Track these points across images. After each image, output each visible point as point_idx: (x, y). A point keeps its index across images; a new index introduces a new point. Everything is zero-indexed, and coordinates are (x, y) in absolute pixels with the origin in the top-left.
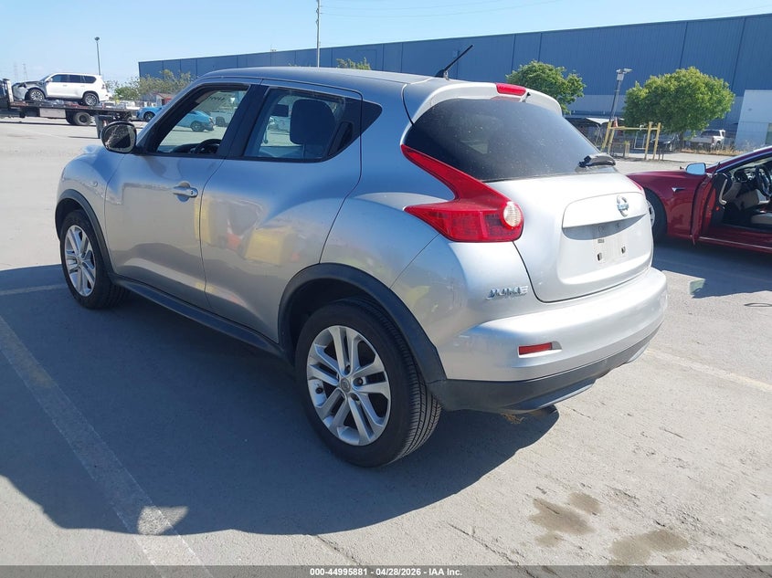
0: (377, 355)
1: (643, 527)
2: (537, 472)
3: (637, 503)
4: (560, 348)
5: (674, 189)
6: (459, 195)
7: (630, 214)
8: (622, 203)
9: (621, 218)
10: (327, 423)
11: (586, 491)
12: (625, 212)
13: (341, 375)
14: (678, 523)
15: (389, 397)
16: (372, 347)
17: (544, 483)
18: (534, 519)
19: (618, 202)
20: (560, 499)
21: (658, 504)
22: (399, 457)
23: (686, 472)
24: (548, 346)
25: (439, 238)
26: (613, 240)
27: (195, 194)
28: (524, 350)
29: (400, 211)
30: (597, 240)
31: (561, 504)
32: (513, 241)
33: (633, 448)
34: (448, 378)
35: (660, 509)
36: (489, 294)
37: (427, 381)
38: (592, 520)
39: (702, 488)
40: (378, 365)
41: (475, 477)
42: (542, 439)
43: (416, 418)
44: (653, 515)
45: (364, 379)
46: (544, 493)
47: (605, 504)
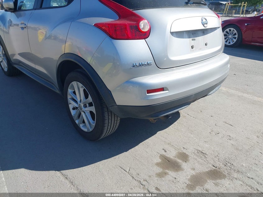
0: (89, 94)
1: (206, 168)
2: (165, 142)
3: (206, 156)
4: (168, 90)
5: (246, 24)
6: (121, 17)
7: (209, 26)
8: (204, 20)
9: (203, 28)
10: (77, 122)
11: (185, 151)
12: (205, 25)
13: (79, 103)
14: (223, 166)
15: (95, 112)
16: (87, 91)
17: (166, 147)
18: (158, 164)
19: (202, 20)
20: (172, 154)
21: (215, 157)
22: (102, 137)
23: (232, 142)
24: (162, 89)
25: (108, 38)
26: (200, 39)
27: (25, 26)
28: (149, 92)
29: (92, 26)
30: (191, 39)
31: (172, 157)
32: (145, 39)
33: (210, 131)
34: (117, 104)
35: (216, 159)
36: (132, 65)
37: (108, 106)
38: (184, 165)
39: (237, 149)
40: (90, 99)
41: (137, 144)
42: (171, 127)
43: (106, 121)
44: (212, 162)
45: (87, 104)
46: (166, 152)
47: (192, 156)
